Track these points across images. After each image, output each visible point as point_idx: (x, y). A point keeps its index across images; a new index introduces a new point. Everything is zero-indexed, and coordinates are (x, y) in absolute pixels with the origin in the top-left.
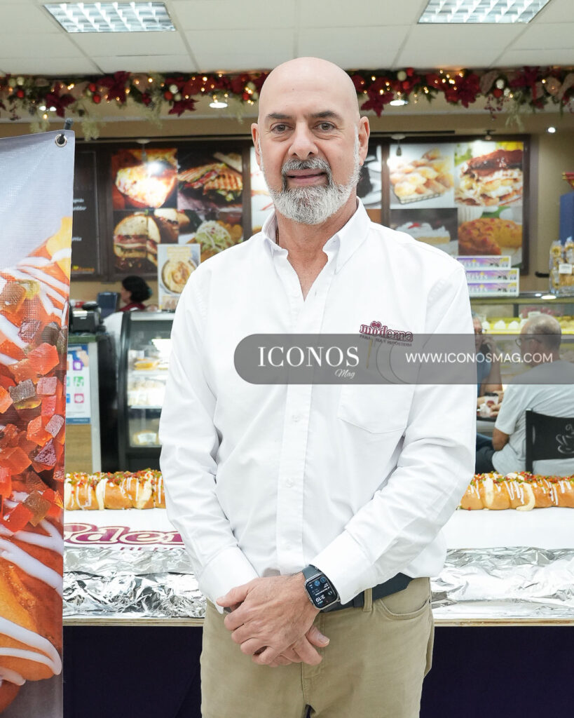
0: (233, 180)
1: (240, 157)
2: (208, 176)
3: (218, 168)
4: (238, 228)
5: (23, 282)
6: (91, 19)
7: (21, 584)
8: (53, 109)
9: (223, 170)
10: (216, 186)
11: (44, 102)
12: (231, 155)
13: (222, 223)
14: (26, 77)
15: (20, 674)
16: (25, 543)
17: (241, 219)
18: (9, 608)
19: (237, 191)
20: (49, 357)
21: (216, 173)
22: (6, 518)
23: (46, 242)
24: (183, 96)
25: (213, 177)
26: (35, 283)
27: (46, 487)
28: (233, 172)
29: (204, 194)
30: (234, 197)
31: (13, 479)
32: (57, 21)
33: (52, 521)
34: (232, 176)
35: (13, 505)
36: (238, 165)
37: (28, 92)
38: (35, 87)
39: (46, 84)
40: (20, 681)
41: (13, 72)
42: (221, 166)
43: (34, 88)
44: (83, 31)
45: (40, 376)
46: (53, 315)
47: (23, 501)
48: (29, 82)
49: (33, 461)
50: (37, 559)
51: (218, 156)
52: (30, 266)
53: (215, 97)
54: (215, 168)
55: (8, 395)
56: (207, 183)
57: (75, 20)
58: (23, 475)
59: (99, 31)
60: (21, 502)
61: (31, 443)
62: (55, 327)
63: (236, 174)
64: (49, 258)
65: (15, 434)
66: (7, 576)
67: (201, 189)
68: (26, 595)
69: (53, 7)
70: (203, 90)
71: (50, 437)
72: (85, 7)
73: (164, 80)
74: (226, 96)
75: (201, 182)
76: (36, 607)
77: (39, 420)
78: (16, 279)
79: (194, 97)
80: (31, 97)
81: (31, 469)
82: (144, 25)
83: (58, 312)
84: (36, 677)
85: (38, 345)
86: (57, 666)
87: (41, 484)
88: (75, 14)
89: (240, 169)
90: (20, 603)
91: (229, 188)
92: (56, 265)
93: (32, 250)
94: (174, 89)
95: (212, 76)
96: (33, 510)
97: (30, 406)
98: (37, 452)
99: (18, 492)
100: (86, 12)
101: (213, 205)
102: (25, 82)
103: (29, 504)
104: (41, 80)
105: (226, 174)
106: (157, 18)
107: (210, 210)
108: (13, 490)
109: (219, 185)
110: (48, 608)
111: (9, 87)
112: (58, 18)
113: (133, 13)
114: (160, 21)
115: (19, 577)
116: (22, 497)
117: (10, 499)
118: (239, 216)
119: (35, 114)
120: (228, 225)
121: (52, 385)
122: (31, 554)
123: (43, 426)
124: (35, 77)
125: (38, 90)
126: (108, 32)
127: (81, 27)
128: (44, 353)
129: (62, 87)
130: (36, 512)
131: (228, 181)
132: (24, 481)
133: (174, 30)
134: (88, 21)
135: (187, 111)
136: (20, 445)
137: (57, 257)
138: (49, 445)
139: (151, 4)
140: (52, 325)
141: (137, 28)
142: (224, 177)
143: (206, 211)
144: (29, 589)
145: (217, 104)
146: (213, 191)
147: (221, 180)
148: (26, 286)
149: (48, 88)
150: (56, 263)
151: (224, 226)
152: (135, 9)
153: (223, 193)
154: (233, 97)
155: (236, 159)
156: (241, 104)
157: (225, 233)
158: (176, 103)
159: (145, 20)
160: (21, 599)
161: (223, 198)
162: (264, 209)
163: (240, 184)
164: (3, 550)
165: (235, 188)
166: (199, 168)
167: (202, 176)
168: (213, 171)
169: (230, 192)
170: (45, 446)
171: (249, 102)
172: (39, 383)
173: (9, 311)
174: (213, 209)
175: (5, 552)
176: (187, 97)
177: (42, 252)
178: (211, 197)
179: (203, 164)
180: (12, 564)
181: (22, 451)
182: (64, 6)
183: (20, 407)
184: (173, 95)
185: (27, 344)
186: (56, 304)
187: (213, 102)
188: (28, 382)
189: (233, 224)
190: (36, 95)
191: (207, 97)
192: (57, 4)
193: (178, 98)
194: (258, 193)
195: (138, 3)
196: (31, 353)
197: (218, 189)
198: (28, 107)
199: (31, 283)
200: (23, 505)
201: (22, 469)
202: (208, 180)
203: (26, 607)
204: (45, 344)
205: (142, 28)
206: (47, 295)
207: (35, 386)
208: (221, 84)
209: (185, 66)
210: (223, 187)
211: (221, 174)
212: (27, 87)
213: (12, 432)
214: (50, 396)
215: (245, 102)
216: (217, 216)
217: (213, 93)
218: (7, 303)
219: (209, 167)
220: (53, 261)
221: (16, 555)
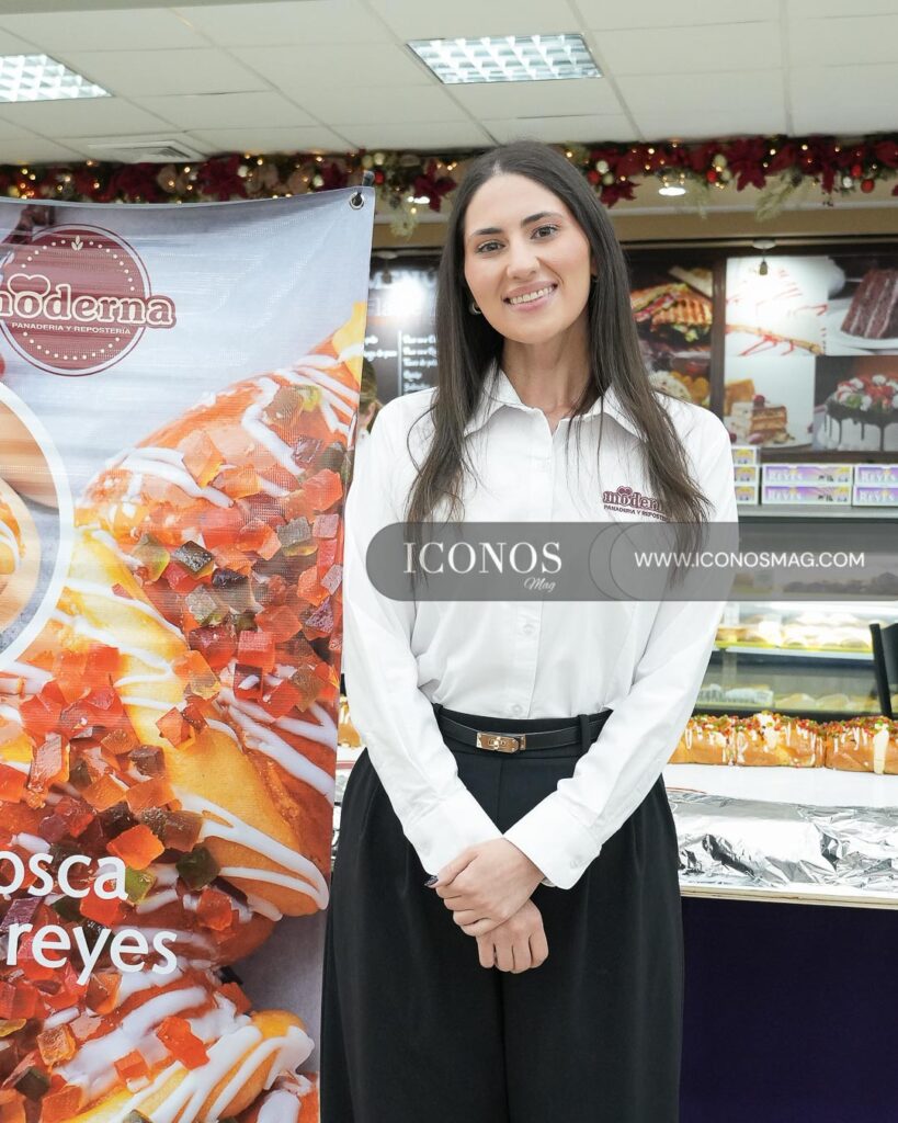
0: (698, 310)
1: (710, 274)
2: (661, 302)
3: (675, 291)
4: (702, 382)
5: (298, 387)
6: (478, 62)
7: (281, 787)
8: (425, 200)
9: (683, 293)
10: (671, 318)
11: (412, 190)
12: (697, 270)
13: (678, 375)
14: (388, 153)
15: (276, 905)
16: (289, 733)
17: (708, 368)
18: (265, 817)
19: (703, 326)
20: (330, 488)
21: (671, 298)
22: (266, 698)
23: (332, 335)
24: (617, 177)
25: (667, 305)
26: (316, 389)
27: (319, 659)
28: (699, 297)
29: (652, 330)
30: (698, 334)
31: (278, 647)
32: (428, 67)
33: (323, 705)
34: (696, 302)
35: (276, 682)
36: (706, 287)
37: (390, 175)
38: (400, 168)
39: (416, 163)
40: (275, 915)
41: (370, 146)
42: (681, 287)
43: (398, 169)
44: (466, 81)
45: (317, 513)
46: (337, 432)
47: (290, 677)
48: (392, 160)
49: (304, 625)
50: (305, 755)
51: (676, 272)
52: (308, 367)
53: (665, 178)
54: (671, 291)
55: (274, 536)
56: (658, 313)
57: (454, 63)
58: (290, 643)
59: (488, 80)
60: (285, 678)
61: (301, 600)
62: (339, 448)
63: (703, 300)
64: (336, 356)
65: (282, 588)
66: (265, 776)
67: (648, 323)
68: (288, 802)
69: (422, 45)
70: (648, 168)
71: (327, 594)
72: (468, 44)
73: (588, 154)
74: (683, 176)
75: (649, 312)
76: (300, 818)
77: (314, 571)
78: (292, 383)
79: (634, 179)
80: (394, 183)
81: (301, 635)
82: (556, 70)
83: (344, 428)
84: (296, 912)
85: (316, 471)
86: (322, 899)
87: (313, 656)
88: (454, 55)
89: (709, 291)
90: (280, 813)
91: (691, 321)
92: (344, 367)
93: (313, 346)
94: (602, 167)
95: (663, 147)
96: (301, 690)
97: (303, 552)
98: (310, 614)
99: (283, 665)
100: (469, 52)
101: (666, 348)
102: (386, 160)
103: (296, 682)
104: (408, 156)
105: (687, 300)
106: (573, 59)
107: (660, 354)
108: (278, 661)
109: (677, 316)
110: (315, 820)
111: (363, 168)
112: (429, 62)
113: (538, 53)
114: (578, 62)
115: (280, 778)
116: (288, 672)
117: (272, 674)
118: (705, 365)
119: (398, 208)
120: (688, 378)
121: (332, 525)
122: (295, 748)
123: (320, 577)
124: (400, 153)
125: (404, 171)
126: (502, 81)
127: (464, 75)
128: (324, 482)
129: (439, 166)
130: (305, 693)
131: (689, 310)
132: (291, 651)
133: (599, 76)
134: (472, 66)
135: (622, 201)
136: (288, 603)
137: (344, 356)
138: (326, 605)
139: (562, 37)
140: (334, 446)
141: (545, 75)
142: (684, 304)
143: (654, 356)
144: (292, 794)
145: (671, 191)
146: (666, 326)
147: (680, 310)
148: (304, 393)
149: (418, 168)
150: (343, 363)
151: (681, 381)
152: (540, 46)
153: (682, 329)
154: (692, 178)
155: (704, 277)
156: (704, 188)
157: (681, 391)
158: (606, 188)
159: (556, 63)
160: (282, 807)
161: (682, 336)
162: (745, 354)
163: (709, 315)
164: (261, 741)
165: (700, 321)
166: (646, 291)
167: (651, 303)
168: (667, 295)
169: (692, 327)
170: (320, 605)
171: (717, 185)
172: (316, 521)
173: (281, 426)
174: (667, 353)
175: (263, 744)
176: (623, 179)
177: (327, 349)
178: (662, 335)
179: (652, 284)
180: (272, 760)
181: (290, 611)
182: (436, 45)
183: (289, 554)
184: (602, 176)
185: (303, 470)
186: (342, 418)
187: (664, 187)
188: (302, 520)
189: (695, 376)
190: (400, 179)
191: (653, 179)
192: (426, 41)
193: (609, 180)
194: (735, 328)
195: (545, 37)
196: (307, 482)
197: (674, 323)
198: (389, 197)
199: (311, 389)
200: (288, 683)
201: (289, 635)
202: (659, 308)
203: (288, 818)
204: (326, 470)
205: (553, 75)
206: (331, 405)
207: (311, 526)
208: (675, 158)
209: (620, 132)
210: (681, 320)
211: (679, 299)
212: (388, 168)
213: (279, 585)
214: (329, 539)
215: (710, 186)
216: (671, 364)
217: (663, 173)
218: (279, 415)
219: (661, 290)
220: (340, 360)
221: (275, 748)
